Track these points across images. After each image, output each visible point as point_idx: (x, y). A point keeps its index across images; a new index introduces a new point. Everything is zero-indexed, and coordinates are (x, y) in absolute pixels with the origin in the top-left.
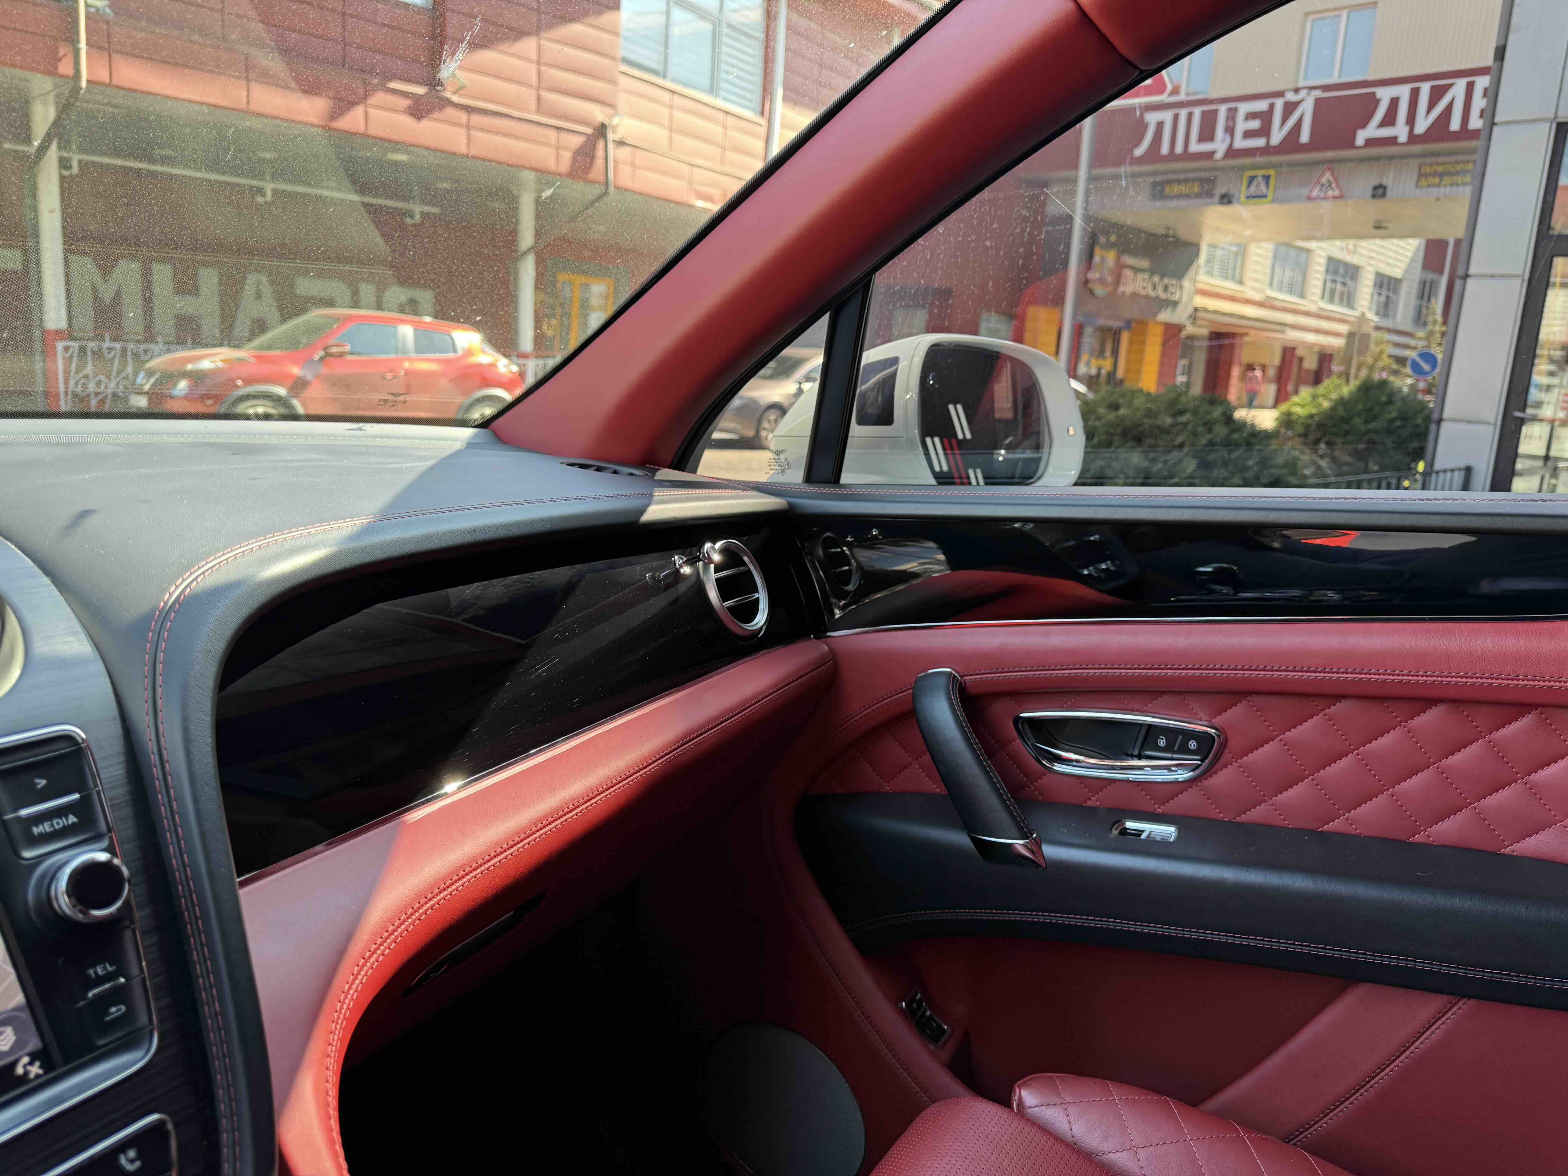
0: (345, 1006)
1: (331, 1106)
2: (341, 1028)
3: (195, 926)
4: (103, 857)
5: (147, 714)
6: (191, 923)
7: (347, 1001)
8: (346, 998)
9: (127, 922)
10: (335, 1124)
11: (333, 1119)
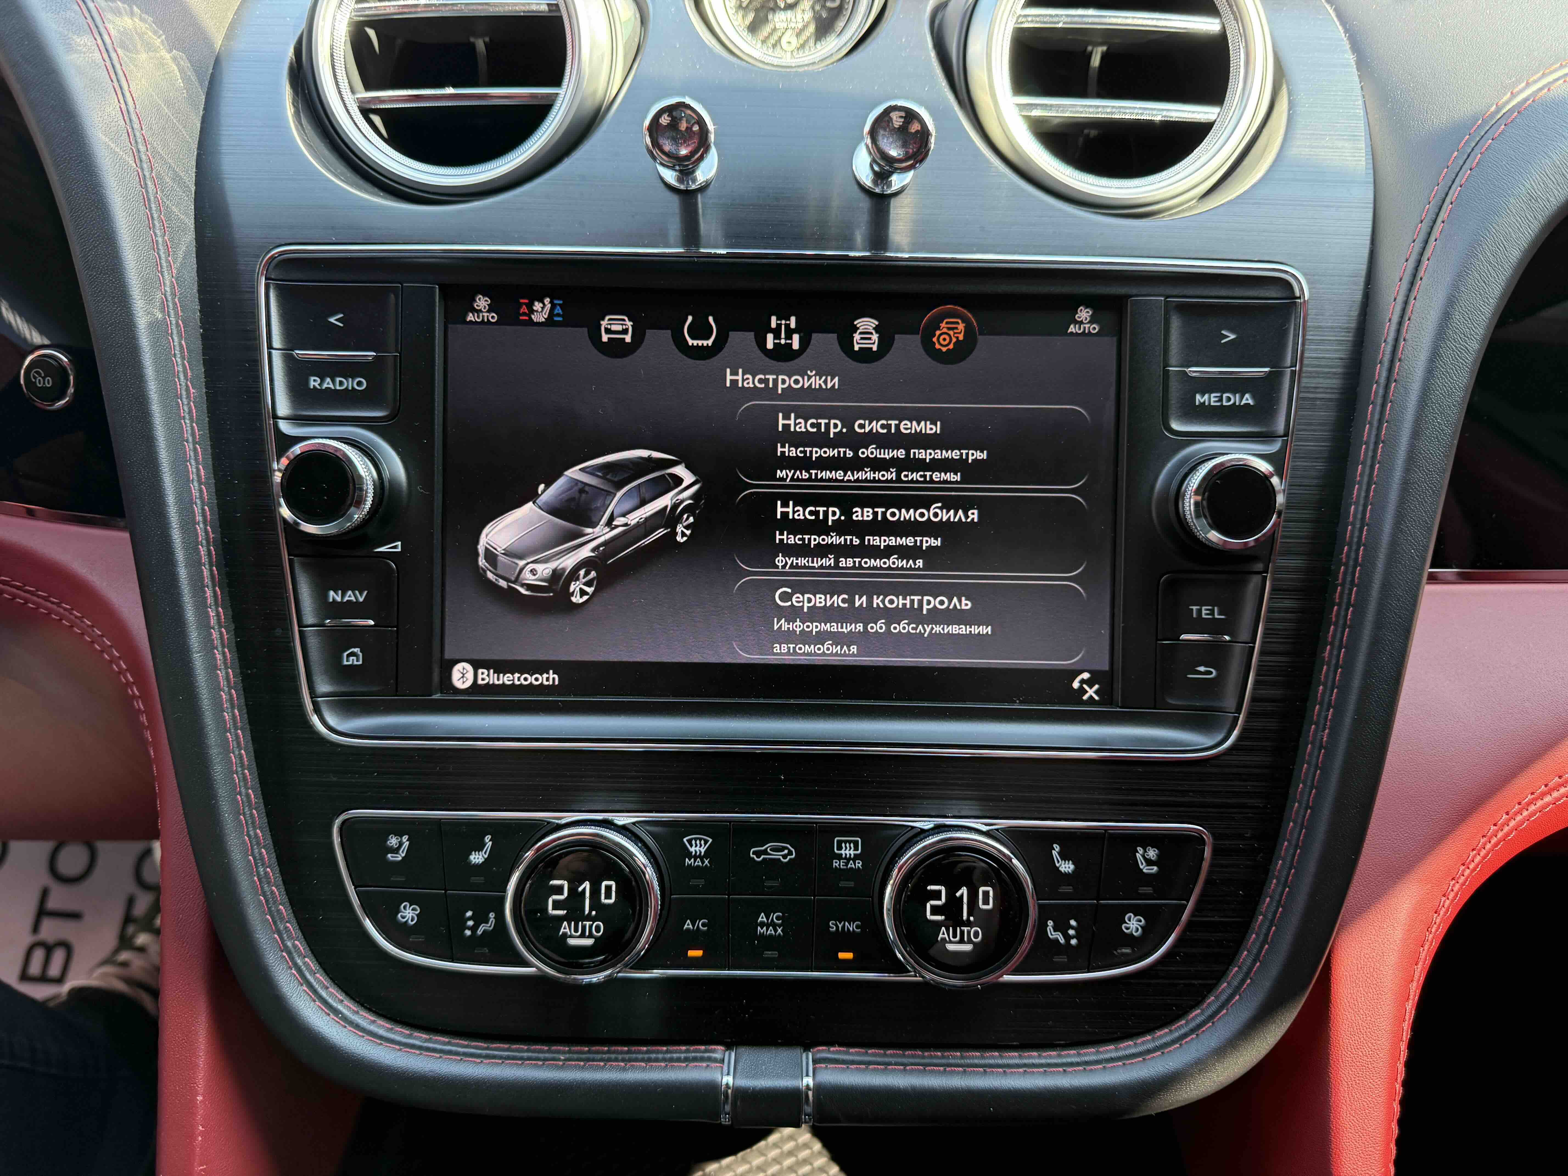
0: (1512, 823)
1: (1426, 947)
2: (1492, 849)
3: (1343, 613)
4: (1264, 467)
5: (1401, 280)
6: (1339, 605)
7: (1519, 818)
8: (1520, 812)
9: (1259, 566)
10: (1420, 973)
11: (1420, 966)
